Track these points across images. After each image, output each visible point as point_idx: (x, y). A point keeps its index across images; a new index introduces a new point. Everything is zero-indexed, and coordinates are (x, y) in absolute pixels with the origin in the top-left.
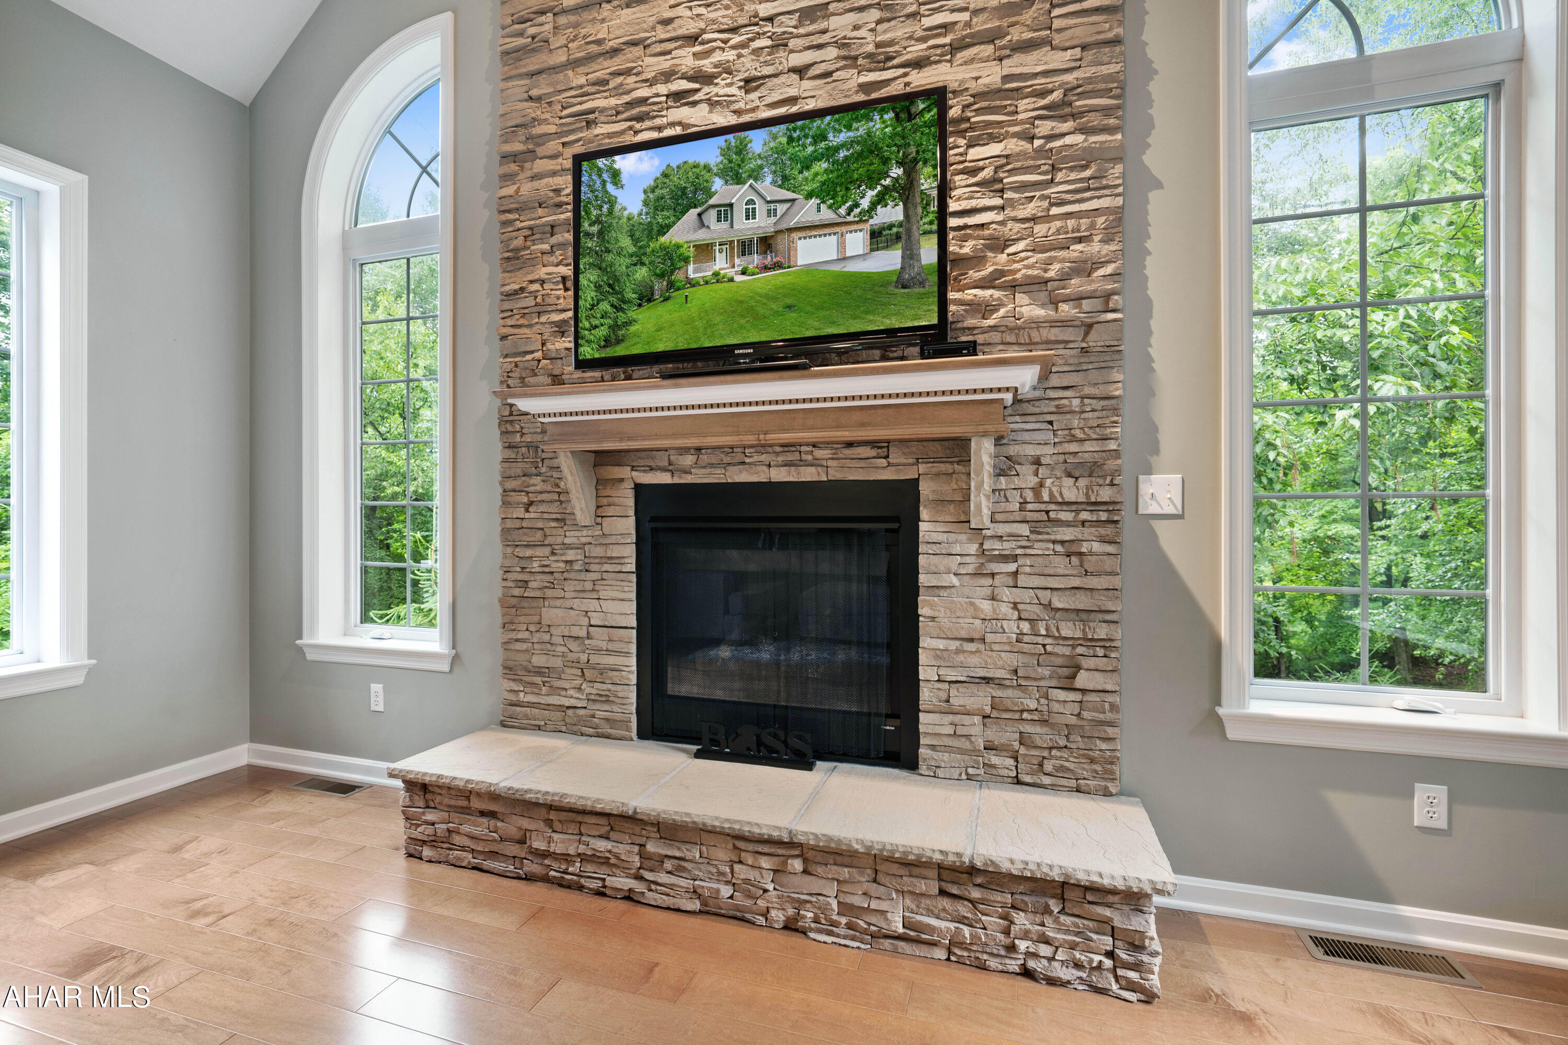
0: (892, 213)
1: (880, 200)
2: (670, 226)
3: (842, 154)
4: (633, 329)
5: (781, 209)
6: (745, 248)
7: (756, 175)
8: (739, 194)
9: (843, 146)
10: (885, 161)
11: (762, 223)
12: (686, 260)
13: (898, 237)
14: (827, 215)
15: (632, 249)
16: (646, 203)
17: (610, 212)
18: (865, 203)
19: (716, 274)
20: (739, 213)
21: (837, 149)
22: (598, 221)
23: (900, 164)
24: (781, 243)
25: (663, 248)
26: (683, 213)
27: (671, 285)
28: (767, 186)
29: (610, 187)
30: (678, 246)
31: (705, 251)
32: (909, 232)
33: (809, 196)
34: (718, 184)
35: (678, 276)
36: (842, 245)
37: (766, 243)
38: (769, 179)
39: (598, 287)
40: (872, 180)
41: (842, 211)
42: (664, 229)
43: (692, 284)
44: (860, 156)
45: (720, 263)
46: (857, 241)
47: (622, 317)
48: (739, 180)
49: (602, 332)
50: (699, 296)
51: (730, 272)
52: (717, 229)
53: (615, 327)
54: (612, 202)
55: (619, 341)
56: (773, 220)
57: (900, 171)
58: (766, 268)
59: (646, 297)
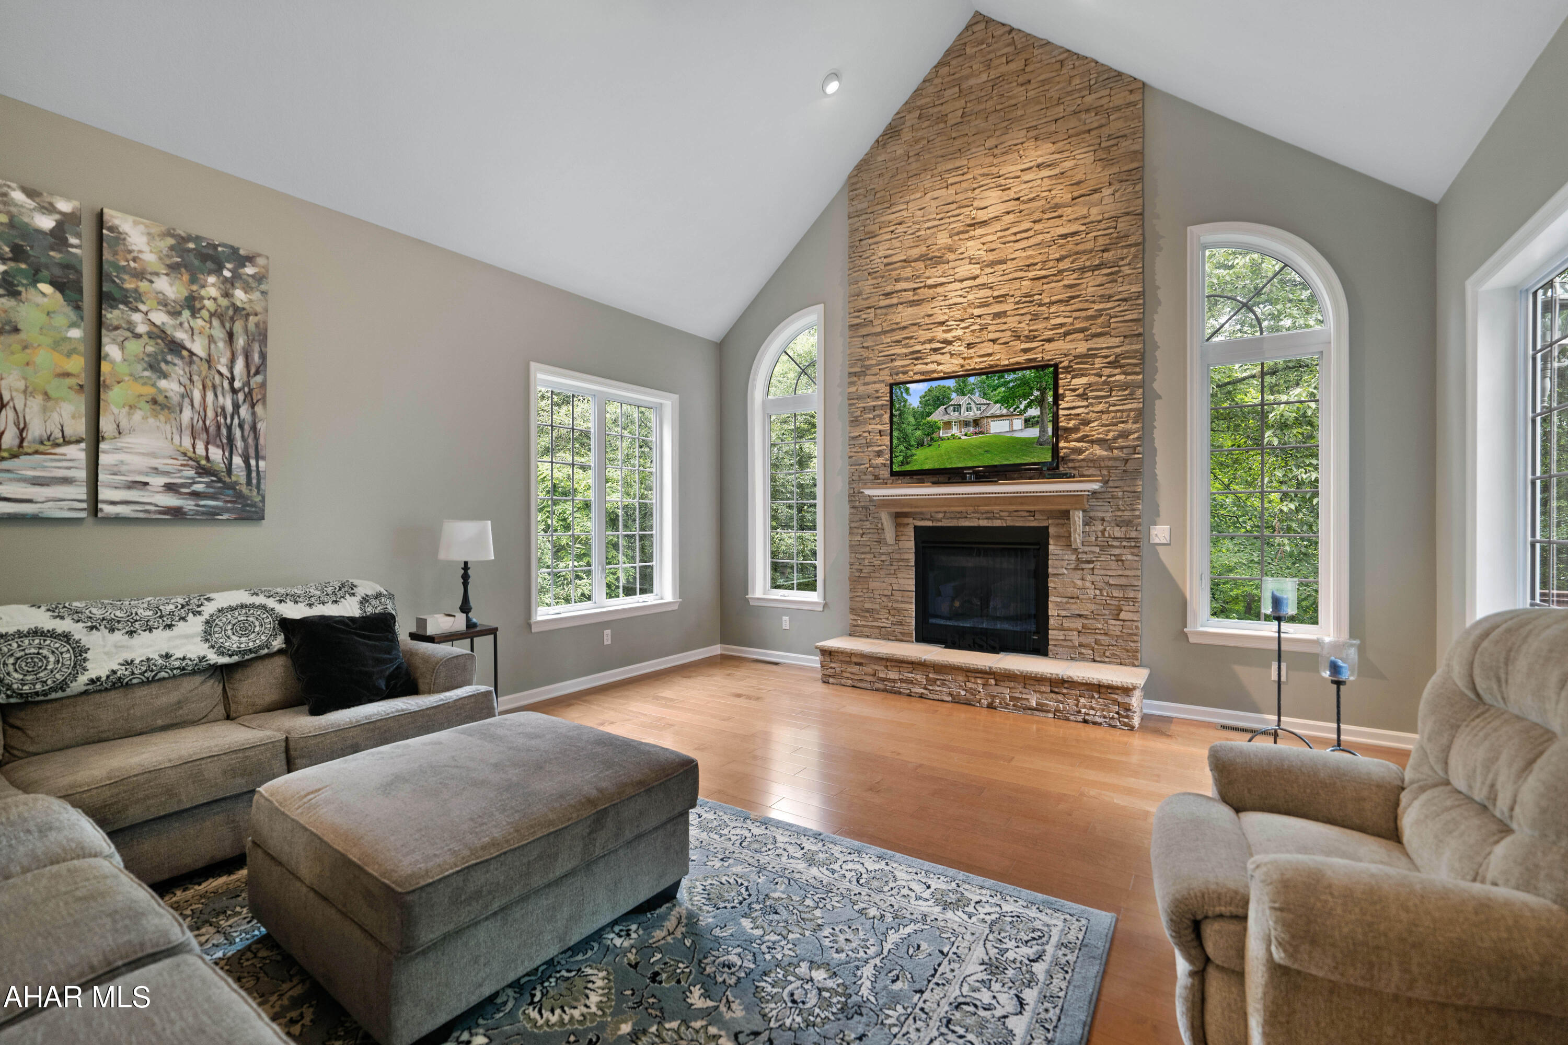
0: (1035, 412)
1: (1029, 405)
2: (931, 413)
3: (1011, 384)
4: (914, 458)
5: (983, 408)
6: (966, 424)
7: (971, 392)
8: (964, 401)
9: (1012, 381)
10: (1031, 388)
11: (973, 414)
12: (939, 428)
13: (1038, 422)
14: (1005, 411)
15: (914, 423)
16: (921, 402)
17: (904, 406)
18: (1022, 407)
19: (953, 435)
20: (963, 409)
21: (1009, 382)
22: (899, 410)
23: (1038, 390)
24: (984, 421)
25: (929, 423)
26: (938, 407)
27: (932, 439)
28: (976, 397)
29: (904, 395)
30: (936, 422)
31: (948, 425)
32: (1042, 420)
33: (996, 402)
34: (954, 395)
35: (935, 436)
36: (1011, 425)
37: (976, 422)
38: (977, 394)
39: (898, 439)
40: (1025, 396)
41: (1012, 409)
42: (929, 414)
43: (942, 439)
44: (1019, 386)
45: (955, 430)
46: (1018, 423)
47: (909, 453)
48: (963, 394)
49: (900, 459)
50: (945, 444)
51: (959, 435)
52: (953, 415)
53: (906, 457)
54: (905, 401)
55: (908, 463)
56: (979, 412)
57: (1038, 393)
58: (976, 434)
59: (920, 444)
